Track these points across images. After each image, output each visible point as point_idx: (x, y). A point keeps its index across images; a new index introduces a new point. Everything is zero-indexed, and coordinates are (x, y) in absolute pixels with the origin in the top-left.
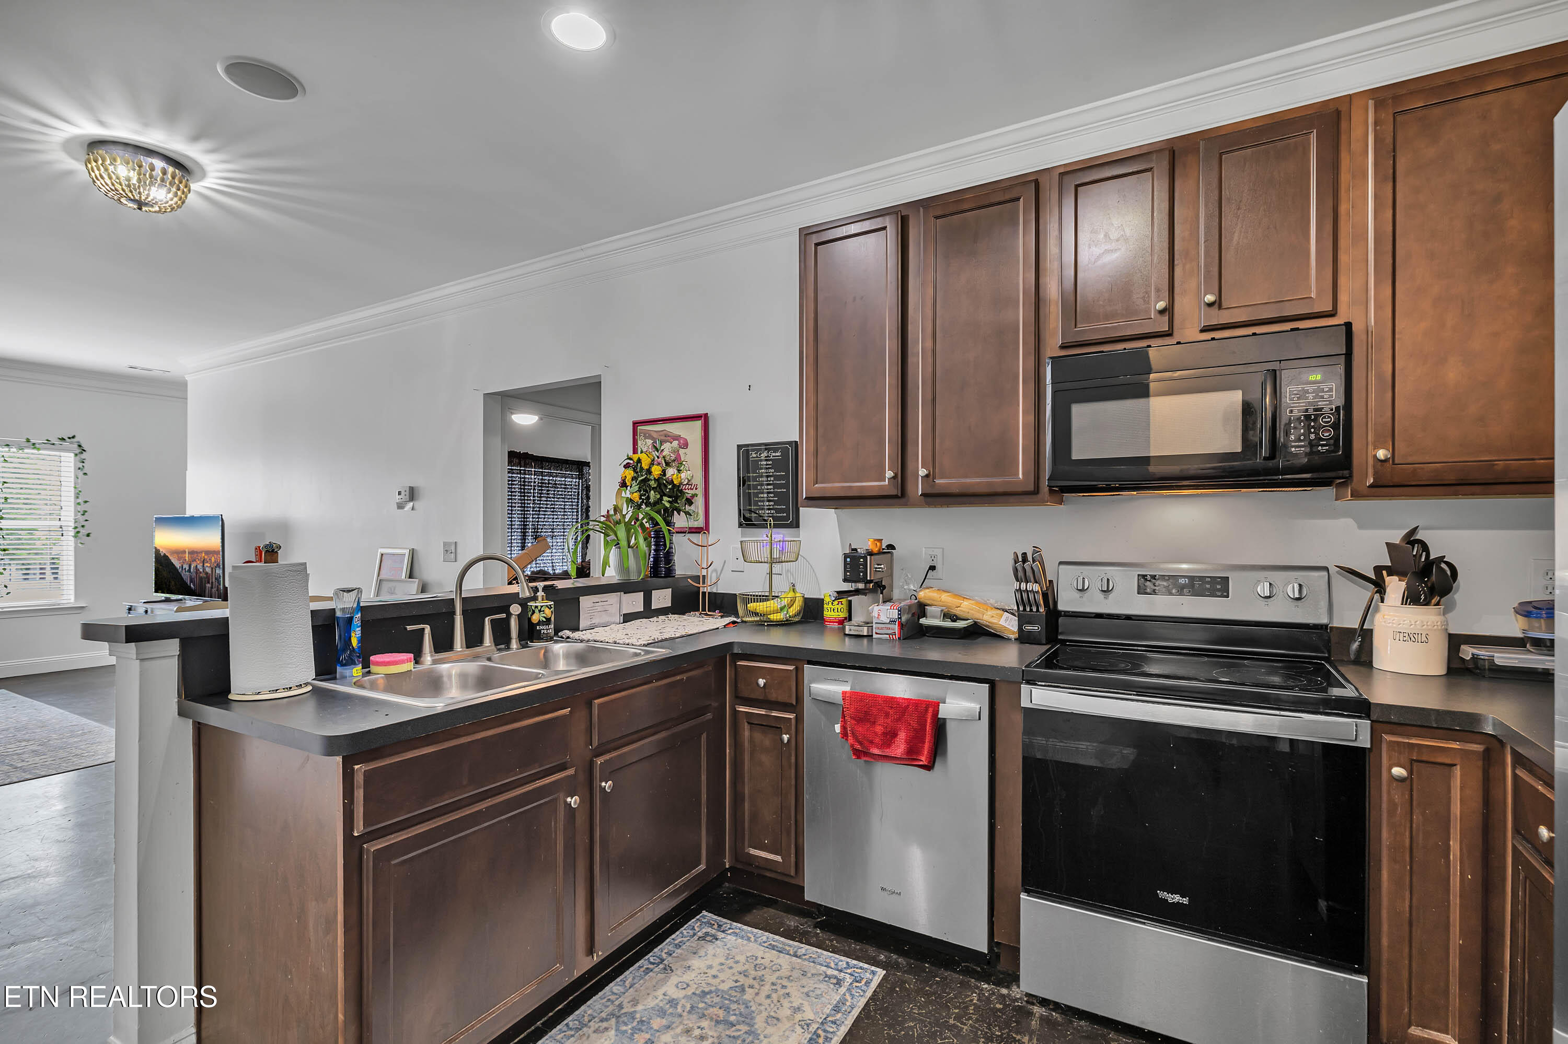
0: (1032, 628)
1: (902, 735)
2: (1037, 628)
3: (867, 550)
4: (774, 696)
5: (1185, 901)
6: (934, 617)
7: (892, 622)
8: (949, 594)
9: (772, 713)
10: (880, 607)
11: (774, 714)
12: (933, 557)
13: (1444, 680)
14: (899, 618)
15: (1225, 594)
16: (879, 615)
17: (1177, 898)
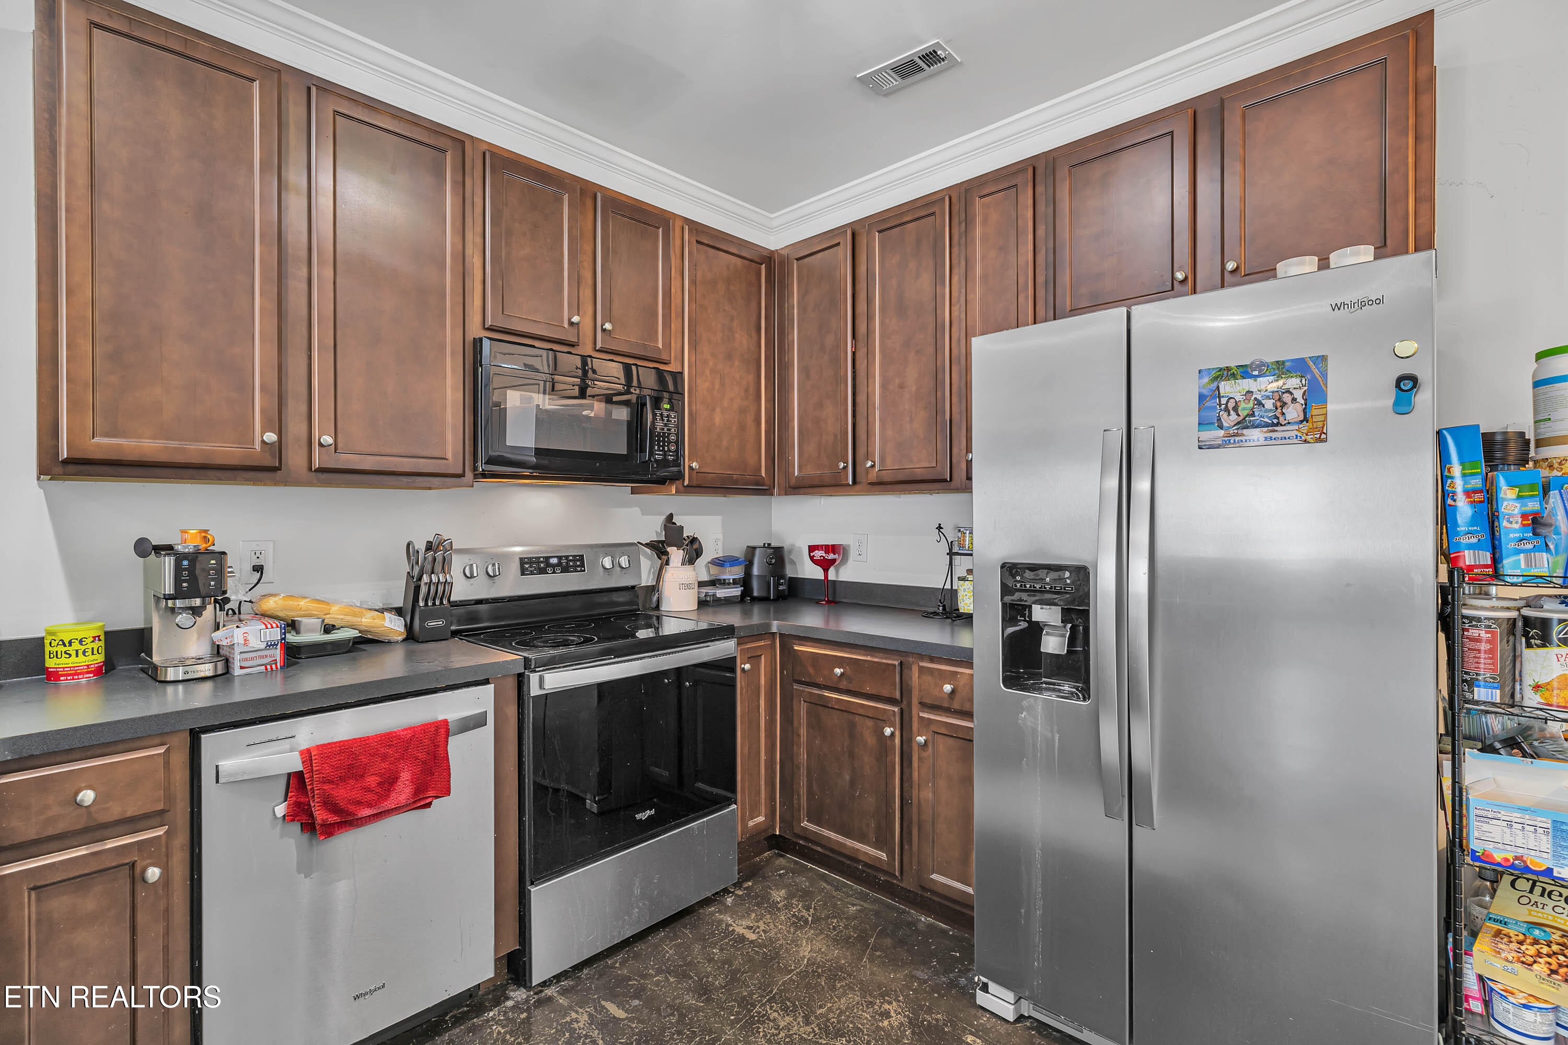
0: (435, 623)
1: (405, 776)
2: (441, 623)
3: (195, 546)
4: (116, 811)
5: (653, 812)
6: (312, 631)
7: (270, 645)
8: (308, 600)
9: (105, 844)
10: (244, 629)
11: (110, 844)
12: (258, 554)
13: (696, 612)
14: (282, 639)
15: (583, 569)
16: (245, 640)
17: (648, 813)
